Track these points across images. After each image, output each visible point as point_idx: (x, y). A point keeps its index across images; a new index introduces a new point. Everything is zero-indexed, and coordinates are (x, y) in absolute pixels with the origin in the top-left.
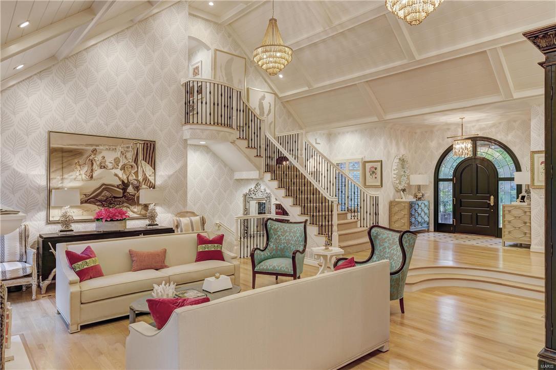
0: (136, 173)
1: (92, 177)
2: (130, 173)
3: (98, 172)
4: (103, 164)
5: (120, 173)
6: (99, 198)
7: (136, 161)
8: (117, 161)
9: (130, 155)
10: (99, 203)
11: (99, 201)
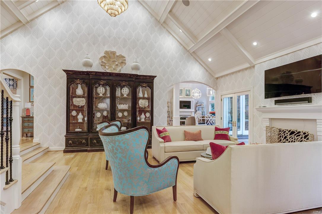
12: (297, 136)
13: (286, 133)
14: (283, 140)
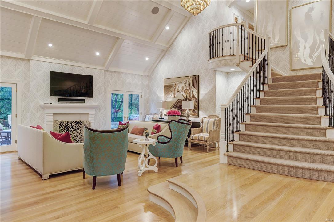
0: (190, 93)
1: (175, 96)
2: (187, 94)
3: (177, 94)
4: (178, 90)
5: (184, 94)
6: (177, 106)
7: (190, 87)
8: (183, 88)
9: (187, 85)
10: (177, 108)
11: (177, 107)
12: (81, 125)
13: (72, 124)
14: (70, 129)
